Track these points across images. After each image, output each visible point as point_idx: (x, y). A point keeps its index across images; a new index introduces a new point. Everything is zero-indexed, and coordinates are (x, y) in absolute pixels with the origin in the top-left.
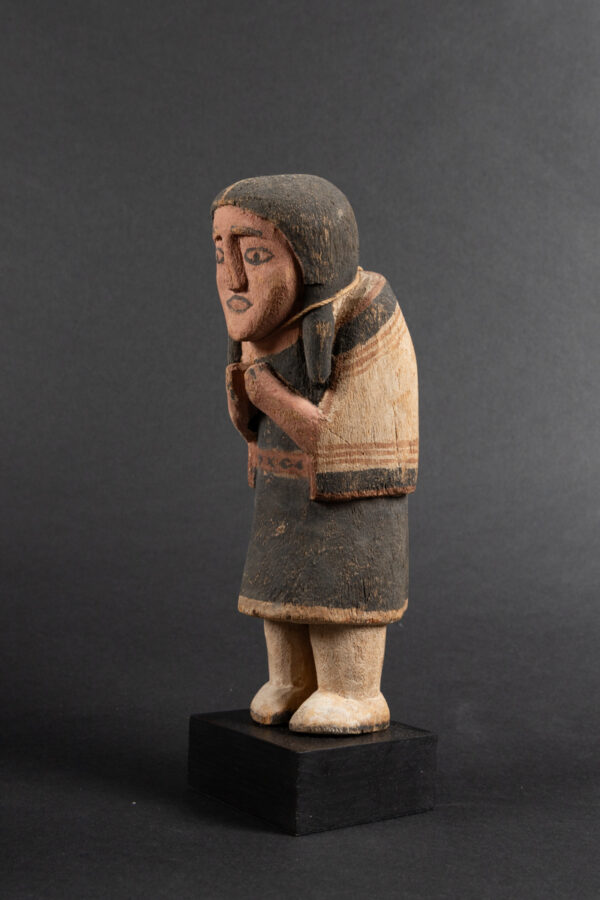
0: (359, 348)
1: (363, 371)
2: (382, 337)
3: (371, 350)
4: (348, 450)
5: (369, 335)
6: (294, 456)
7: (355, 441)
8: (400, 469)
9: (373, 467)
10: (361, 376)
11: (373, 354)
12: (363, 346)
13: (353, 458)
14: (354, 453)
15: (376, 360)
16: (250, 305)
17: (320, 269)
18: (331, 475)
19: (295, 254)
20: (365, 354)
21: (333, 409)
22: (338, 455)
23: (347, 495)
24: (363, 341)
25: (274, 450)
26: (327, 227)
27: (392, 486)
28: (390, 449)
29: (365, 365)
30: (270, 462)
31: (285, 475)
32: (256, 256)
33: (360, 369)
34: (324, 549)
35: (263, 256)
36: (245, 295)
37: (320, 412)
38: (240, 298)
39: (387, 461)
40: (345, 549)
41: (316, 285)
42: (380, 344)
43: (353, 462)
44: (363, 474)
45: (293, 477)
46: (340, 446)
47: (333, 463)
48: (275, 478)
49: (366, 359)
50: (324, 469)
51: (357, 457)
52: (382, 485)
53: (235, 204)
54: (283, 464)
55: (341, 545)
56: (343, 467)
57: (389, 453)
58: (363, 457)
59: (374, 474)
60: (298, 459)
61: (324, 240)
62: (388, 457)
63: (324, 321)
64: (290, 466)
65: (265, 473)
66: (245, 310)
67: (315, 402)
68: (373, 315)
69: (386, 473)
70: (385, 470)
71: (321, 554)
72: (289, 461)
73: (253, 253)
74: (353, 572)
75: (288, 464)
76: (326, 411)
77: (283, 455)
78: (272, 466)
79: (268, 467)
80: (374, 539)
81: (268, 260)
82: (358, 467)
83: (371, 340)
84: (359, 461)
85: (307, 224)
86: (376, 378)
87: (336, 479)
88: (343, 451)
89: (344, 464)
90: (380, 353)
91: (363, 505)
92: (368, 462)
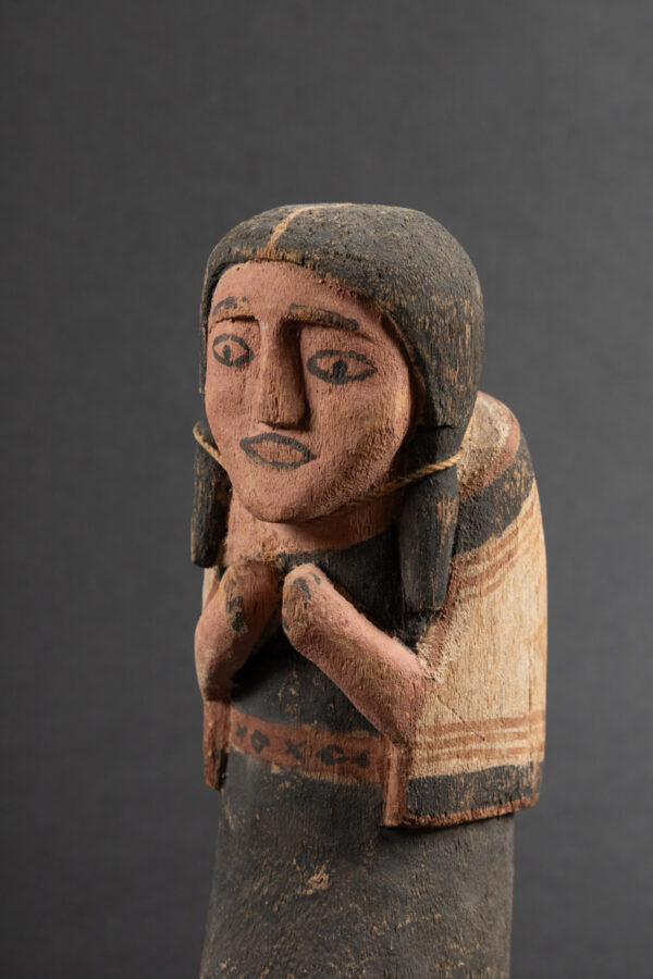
0: (493, 543)
1: (495, 586)
2: (524, 523)
3: (508, 548)
4: (463, 734)
5: (508, 520)
6: (354, 742)
7: (473, 717)
8: (531, 764)
9: (495, 763)
10: (491, 594)
11: (510, 555)
12: (499, 541)
13: (468, 747)
14: (471, 738)
15: (513, 565)
16: (309, 456)
17: (454, 399)
18: (433, 781)
19: (416, 368)
20: (500, 556)
21: (445, 659)
22: (447, 743)
23: (455, 817)
24: (498, 531)
25: (307, 727)
26: (469, 319)
27: (520, 797)
28: (522, 729)
29: (498, 575)
30: (292, 749)
31: (331, 777)
32: (340, 367)
33: (491, 582)
34: (408, 921)
35: (353, 368)
36: (303, 438)
37: (423, 663)
38: (285, 441)
39: (515, 752)
40: (443, 919)
41: (445, 426)
42: (521, 535)
43: (468, 756)
44: (481, 776)
45: (348, 781)
46: (452, 727)
47: (437, 758)
48: (305, 780)
49: (500, 564)
50: (421, 771)
51: (474, 746)
52: (506, 795)
53: (302, 262)
54: (325, 756)
55: (439, 911)
56: (451, 766)
57: (521, 736)
58: (483, 746)
59: (498, 776)
60: (360, 747)
61: (464, 344)
62: (518, 744)
63: (450, 496)
64: (340, 760)
65: (275, 770)
66: (295, 465)
67: (411, 643)
68: (515, 482)
69: (514, 774)
70: (513, 767)
71: (403, 930)
72: (339, 750)
73: (333, 360)
74: (456, 961)
75: (336, 756)
76: (433, 662)
77: (326, 739)
78: (298, 757)
79: (288, 760)
80: (486, 896)
81: (362, 377)
82: (477, 764)
83: (510, 529)
84: (477, 753)
85: (442, 314)
86: (511, 598)
87: (442, 788)
88: (454, 735)
89: (454, 761)
90: (520, 552)
91: (472, 834)
92: (489, 754)
